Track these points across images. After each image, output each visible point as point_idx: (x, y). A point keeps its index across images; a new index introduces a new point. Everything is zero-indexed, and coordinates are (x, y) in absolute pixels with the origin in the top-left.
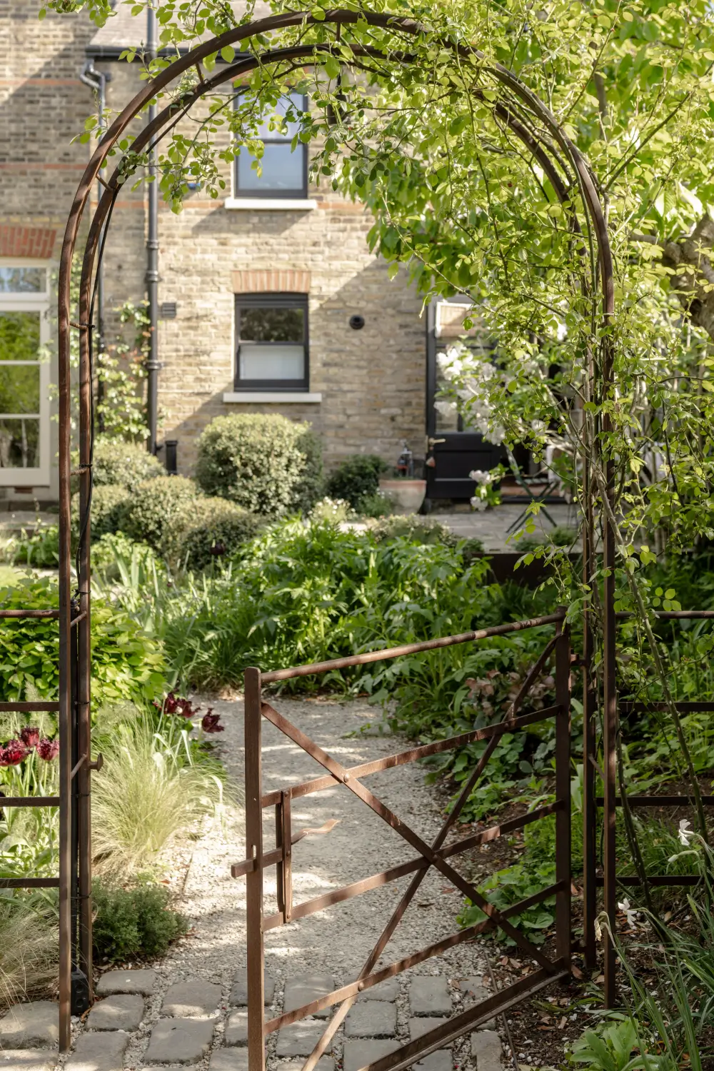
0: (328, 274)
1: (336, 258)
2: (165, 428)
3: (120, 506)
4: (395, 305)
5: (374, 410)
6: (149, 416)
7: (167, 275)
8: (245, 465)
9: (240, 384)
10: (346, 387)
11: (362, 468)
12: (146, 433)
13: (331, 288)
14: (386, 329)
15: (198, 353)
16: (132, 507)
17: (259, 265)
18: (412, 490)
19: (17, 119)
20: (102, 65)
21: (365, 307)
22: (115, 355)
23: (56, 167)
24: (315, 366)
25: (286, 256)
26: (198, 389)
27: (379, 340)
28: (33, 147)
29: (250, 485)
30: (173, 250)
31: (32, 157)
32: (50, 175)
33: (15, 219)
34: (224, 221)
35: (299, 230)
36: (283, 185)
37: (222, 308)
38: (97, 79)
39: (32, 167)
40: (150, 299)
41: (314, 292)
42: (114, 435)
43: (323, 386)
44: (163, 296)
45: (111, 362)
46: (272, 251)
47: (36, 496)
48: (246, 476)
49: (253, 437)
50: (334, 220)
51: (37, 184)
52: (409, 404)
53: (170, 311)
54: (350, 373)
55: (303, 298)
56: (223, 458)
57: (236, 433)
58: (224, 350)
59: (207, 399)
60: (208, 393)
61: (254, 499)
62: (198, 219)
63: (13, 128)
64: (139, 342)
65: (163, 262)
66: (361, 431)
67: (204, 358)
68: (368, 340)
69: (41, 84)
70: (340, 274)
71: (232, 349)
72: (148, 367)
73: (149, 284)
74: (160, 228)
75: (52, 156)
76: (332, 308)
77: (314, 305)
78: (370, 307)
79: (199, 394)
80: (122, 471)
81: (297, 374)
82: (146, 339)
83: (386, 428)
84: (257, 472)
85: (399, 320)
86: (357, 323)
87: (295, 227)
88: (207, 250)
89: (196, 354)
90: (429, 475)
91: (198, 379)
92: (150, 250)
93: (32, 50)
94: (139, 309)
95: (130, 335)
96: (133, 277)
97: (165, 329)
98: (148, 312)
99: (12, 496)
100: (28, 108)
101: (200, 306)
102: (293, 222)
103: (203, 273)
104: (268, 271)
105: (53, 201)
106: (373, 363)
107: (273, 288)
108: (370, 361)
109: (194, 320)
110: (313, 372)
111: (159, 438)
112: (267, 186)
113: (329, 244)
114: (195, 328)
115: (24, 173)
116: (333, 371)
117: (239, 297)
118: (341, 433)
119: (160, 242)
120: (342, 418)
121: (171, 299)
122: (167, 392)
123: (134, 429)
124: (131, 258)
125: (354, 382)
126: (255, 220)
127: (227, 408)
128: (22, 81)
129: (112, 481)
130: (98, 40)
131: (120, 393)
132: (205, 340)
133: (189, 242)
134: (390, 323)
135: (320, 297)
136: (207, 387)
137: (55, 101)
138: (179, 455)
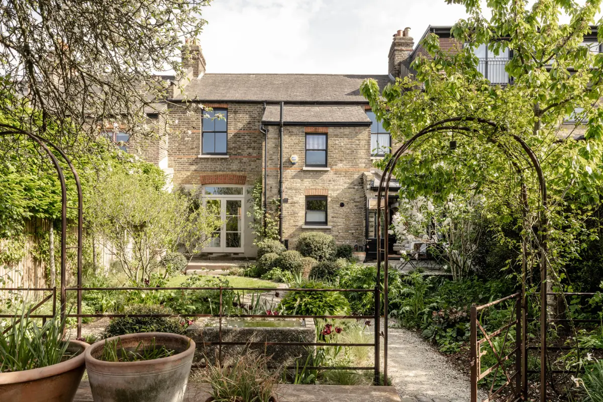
0: (333, 190)
1: (336, 185)
2: (285, 236)
3: (277, 259)
4: (354, 200)
5: (347, 231)
6: (280, 232)
7: (285, 190)
8: (315, 247)
9: (307, 223)
10: (339, 224)
11: (345, 248)
12: (279, 237)
13: (335, 194)
14: (351, 207)
15: (294, 213)
16: (281, 260)
17: (312, 187)
18: (362, 255)
19: (235, 142)
20: (266, 127)
21: (345, 200)
22: (270, 214)
23: (246, 157)
24: (329, 218)
25: (320, 184)
26: (294, 224)
27: (348, 210)
28: (240, 151)
29: (317, 253)
30: (287, 183)
31: (239, 154)
32: (245, 160)
33: (234, 173)
34: (302, 174)
35: (325, 177)
36: (318, 163)
37: (301, 200)
38: (265, 131)
39: (239, 157)
40: (280, 197)
41: (329, 195)
42: (269, 238)
43: (332, 224)
44: (284, 196)
45: (269, 216)
46: (317, 183)
47: (240, 256)
48: (316, 251)
49: (317, 239)
50: (336, 174)
51: (241, 162)
52: (357, 229)
53: (286, 201)
54: (340, 220)
55: (325, 198)
56: (308, 245)
57: (311, 238)
58: (302, 212)
59: (297, 227)
60: (297, 226)
61: (318, 257)
62: (294, 173)
63: (234, 145)
64: (277, 210)
65: (284, 186)
66: (343, 237)
67: (296, 215)
68: (345, 210)
69: (242, 132)
70: (337, 190)
71: (304, 212)
72: (280, 217)
73: (280, 192)
74: (283, 176)
75: (245, 153)
76: (335, 200)
77: (329, 199)
78: (346, 200)
79: (294, 226)
80: (274, 249)
81: (323, 220)
82: (279, 209)
83: (351, 237)
84: (319, 249)
85: (355, 204)
86: (342, 205)
87: (324, 176)
88: (297, 183)
89: (294, 214)
90: (367, 250)
91: (294, 221)
92: (280, 182)
93: (239, 122)
94: (277, 200)
95: (274, 208)
96: (275, 191)
97: (285, 206)
98: (280, 201)
99: (233, 256)
100: (238, 139)
101: (295, 199)
102: (323, 174)
103: (296, 190)
104: (316, 189)
105: (245, 167)
106: (347, 217)
107: (317, 194)
108: (346, 216)
109: (293, 203)
110: (329, 219)
111: (283, 239)
112: (314, 163)
113: (334, 181)
114: (293, 206)
115: (236, 159)
116: (335, 219)
117: (307, 197)
118: (337, 238)
119: (283, 180)
120: (337, 233)
121: (287, 197)
122: (285, 225)
123: (275, 236)
124: (274, 185)
125: (341, 223)
126: (312, 173)
127: (303, 230)
128: (236, 131)
129: (272, 252)
130: (264, 119)
131: (272, 225)
132: (296, 210)
133: (292, 180)
134: (352, 205)
135: (331, 197)
136: (297, 224)
137: (246, 137)
138: (289, 244)
